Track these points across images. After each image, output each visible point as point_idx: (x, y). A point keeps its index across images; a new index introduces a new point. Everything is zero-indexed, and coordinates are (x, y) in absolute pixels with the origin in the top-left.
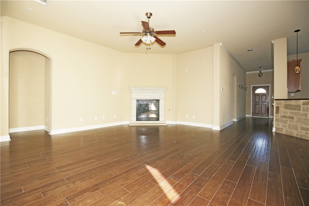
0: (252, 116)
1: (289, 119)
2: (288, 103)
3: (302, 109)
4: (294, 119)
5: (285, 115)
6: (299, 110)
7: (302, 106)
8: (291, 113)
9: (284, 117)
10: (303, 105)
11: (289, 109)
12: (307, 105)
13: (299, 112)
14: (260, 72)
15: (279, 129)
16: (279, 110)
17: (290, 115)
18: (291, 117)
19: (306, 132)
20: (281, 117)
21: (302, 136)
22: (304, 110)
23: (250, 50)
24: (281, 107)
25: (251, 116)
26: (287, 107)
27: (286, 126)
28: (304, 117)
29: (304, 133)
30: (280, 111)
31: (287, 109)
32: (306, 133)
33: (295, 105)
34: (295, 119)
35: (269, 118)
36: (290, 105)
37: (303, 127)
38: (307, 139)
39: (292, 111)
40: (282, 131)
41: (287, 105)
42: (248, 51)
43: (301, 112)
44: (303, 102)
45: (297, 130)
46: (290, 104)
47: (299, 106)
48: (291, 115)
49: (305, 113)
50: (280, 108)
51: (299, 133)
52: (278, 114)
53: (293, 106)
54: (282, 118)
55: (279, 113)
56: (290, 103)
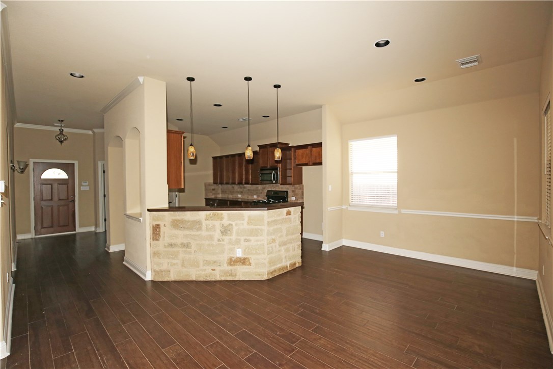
0: (35, 235)
1: (181, 249)
2: (178, 218)
3: (204, 227)
4: (191, 248)
5: (173, 241)
6: (200, 229)
7: (204, 223)
8: (186, 236)
9: (172, 245)
10: (206, 220)
11: (180, 230)
12: (212, 220)
13: (199, 233)
14: (61, 131)
15: (162, 271)
16: (159, 231)
17: (183, 242)
18: (186, 245)
19: (213, 268)
20: (165, 247)
21: (207, 276)
22: (207, 230)
23: (77, 75)
24: (165, 226)
25: (30, 235)
26: (176, 224)
27: (177, 263)
28: (207, 242)
29: (208, 270)
30: (162, 233)
31: (177, 229)
32: (213, 270)
33: (192, 221)
34: (193, 247)
35: (75, 235)
36: (182, 221)
37: (206, 261)
38: (214, 280)
39: (187, 232)
40: (169, 274)
41: (178, 221)
42: (71, 74)
43: (204, 233)
44: (207, 215)
45: (198, 267)
46: (182, 219)
47: (199, 223)
48: (185, 241)
49: (210, 235)
50: (162, 229)
51: (201, 272)
52: (157, 240)
53: (189, 223)
54: (167, 249)
55: (161, 239)
56: (183, 217)
